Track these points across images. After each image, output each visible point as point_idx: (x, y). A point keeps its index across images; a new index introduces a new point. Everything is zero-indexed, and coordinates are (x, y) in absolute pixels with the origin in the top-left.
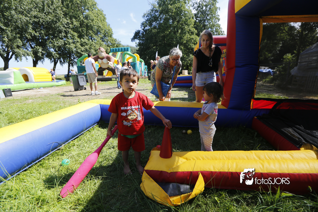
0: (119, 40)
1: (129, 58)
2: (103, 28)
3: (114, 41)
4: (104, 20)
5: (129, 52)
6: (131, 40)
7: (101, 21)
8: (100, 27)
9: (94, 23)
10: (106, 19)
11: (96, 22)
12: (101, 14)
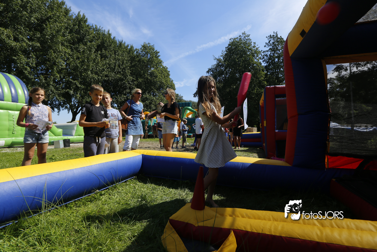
0: (181, 96)
1: (189, 114)
2: (165, 84)
4: (167, 77)
5: (190, 108)
6: (193, 95)
7: (165, 77)
8: (163, 83)
9: (157, 79)
10: (170, 75)
11: (160, 78)
12: (166, 71)
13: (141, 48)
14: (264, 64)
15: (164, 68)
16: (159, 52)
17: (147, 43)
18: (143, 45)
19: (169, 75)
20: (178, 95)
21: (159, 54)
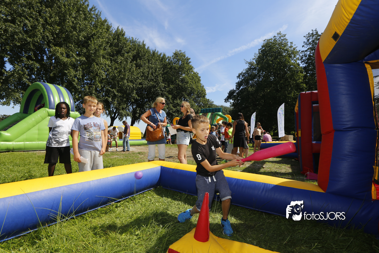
0: (212, 101)
1: (220, 120)
2: (196, 89)
3: (206, 101)
4: (198, 82)
5: (220, 113)
6: (224, 100)
7: (195, 83)
8: (194, 89)
9: (188, 85)
11: (190, 84)
12: (196, 77)
13: (173, 56)
14: (302, 65)
15: (194, 73)
16: (190, 59)
17: (178, 50)
18: (174, 52)
19: (199, 80)
20: (209, 100)
21: (190, 61)
